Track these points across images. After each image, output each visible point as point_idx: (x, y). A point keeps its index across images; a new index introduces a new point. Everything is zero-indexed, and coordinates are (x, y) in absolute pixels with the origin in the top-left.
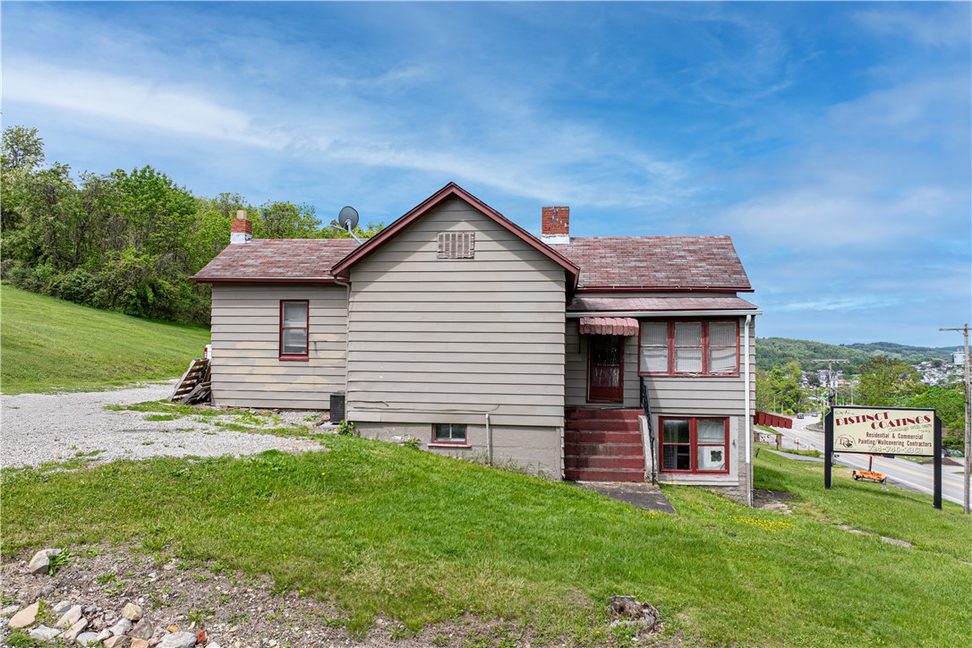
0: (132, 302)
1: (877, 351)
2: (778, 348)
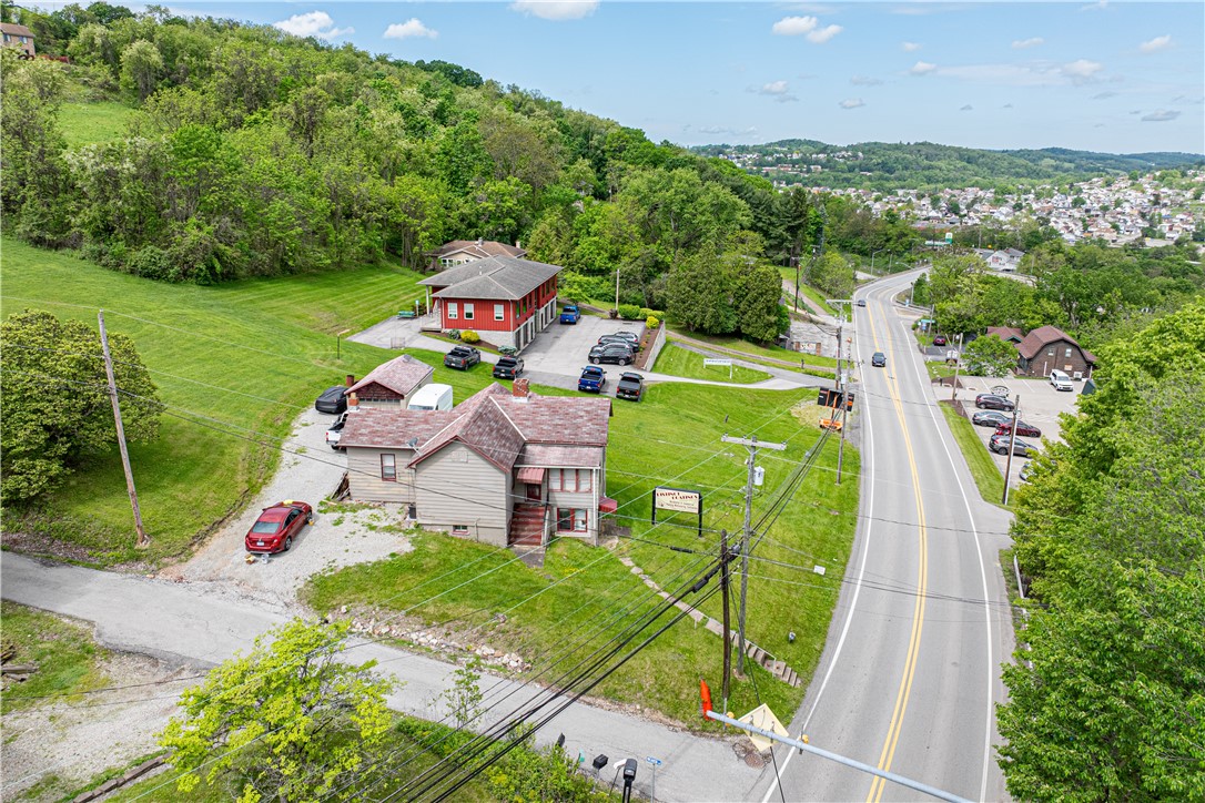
0: (202, 274)
1: (1046, 160)
2: (923, 157)
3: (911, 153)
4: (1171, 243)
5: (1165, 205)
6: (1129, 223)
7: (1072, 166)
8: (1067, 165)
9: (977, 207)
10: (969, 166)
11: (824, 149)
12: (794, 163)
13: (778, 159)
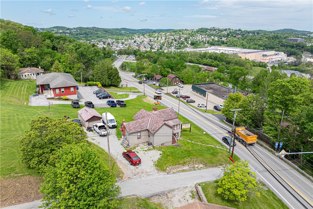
1: (123, 31)
2: (95, 31)
3: (91, 30)
4: (156, 50)
5: (152, 42)
6: (147, 46)
7: (128, 32)
8: (127, 32)
9: (114, 44)
10: (106, 33)
11: (68, 29)
13: (56, 32)
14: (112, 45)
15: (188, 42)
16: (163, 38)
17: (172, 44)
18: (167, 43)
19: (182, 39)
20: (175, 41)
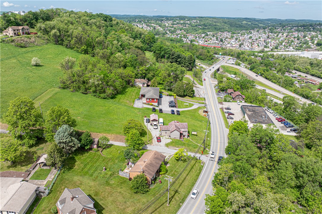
0: (111, 97)
1: (244, 21)
2: (214, 22)
3: (211, 21)
4: (270, 49)
5: (270, 38)
6: (262, 44)
7: (250, 23)
8: (249, 23)
9: (227, 40)
12: (181, 24)
13: (178, 23)
14: (224, 41)
15: (314, 42)
16: (284, 35)
17: (292, 43)
18: (287, 41)
19: (307, 38)
20: (297, 40)
